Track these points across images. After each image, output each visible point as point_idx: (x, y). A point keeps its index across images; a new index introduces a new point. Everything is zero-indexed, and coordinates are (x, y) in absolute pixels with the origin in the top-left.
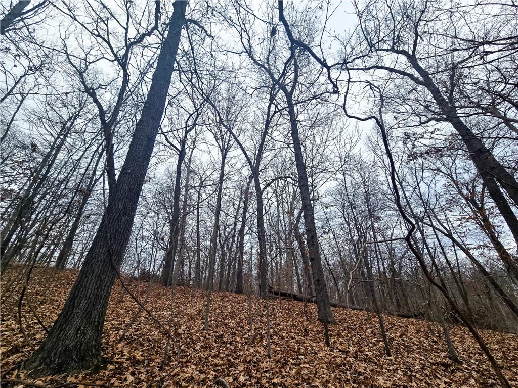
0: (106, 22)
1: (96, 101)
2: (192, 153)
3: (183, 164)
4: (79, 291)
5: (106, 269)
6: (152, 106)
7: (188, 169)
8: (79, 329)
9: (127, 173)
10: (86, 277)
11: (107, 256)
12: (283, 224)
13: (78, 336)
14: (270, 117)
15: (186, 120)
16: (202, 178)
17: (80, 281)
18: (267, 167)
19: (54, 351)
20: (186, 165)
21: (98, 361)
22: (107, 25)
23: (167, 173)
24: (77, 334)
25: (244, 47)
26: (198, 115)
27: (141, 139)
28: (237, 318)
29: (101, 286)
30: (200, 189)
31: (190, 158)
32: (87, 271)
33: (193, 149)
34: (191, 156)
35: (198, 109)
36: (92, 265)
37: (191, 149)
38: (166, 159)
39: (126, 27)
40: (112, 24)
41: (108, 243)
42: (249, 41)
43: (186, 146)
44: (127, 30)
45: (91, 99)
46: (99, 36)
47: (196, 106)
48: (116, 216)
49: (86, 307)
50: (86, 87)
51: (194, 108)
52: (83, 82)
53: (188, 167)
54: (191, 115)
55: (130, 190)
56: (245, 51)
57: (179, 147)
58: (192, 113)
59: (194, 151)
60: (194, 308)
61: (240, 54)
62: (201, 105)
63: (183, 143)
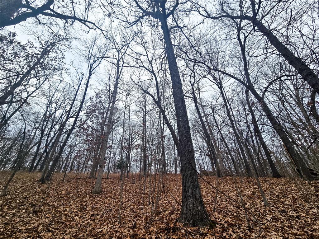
0: (140, 59)
1: (150, 94)
2: (200, 96)
3: (198, 105)
4: (185, 184)
5: (192, 171)
6: (175, 83)
7: (202, 106)
8: (194, 204)
9: (180, 121)
10: (185, 177)
11: (190, 165)
12: (295, 114)
13: (195, 207)
14: (243, 44)
15: (189, 79)
16: (212, 107)
17: (184, 179)
18: (256, 78)
19: (188, 215)
20: (199, 104)
21: (210, 222)
22: (140, 60)
23: (191, 113)
24: (194, 207)
25: (204, 16)
26: (194, 73)
27: (178, 101)
28: (290, 197)
29: (194, 181)
30: (214, 114)
31: (200, 99)
32: (185, 174)
33: (199, 93)
34: (200, 98)
35: (193, 70)
36: (185, 170)
37: (198, 94)
38: (189, 105)
39: (146, 55)
40: (142, 58)
41: (187, 159)
42: (205, 10)
43: (195, 94)
44: (147, 56)
45: (147, 95)
46: (140, 66)
47: (191, 69)
48: (185, 144)
49: (192, 192)
50: (144, 91)
51: (190, 71)
52: (143, 89)
53: (201, 104)
54: (190, 75)
55: (185, 129)
56: (205, 17)
57: (191, 96)
58: (191, 74)
59: (200, 94)
60: (248, 190)
61: (203, 22)
62: (193, 67)
63: (193, 93)
